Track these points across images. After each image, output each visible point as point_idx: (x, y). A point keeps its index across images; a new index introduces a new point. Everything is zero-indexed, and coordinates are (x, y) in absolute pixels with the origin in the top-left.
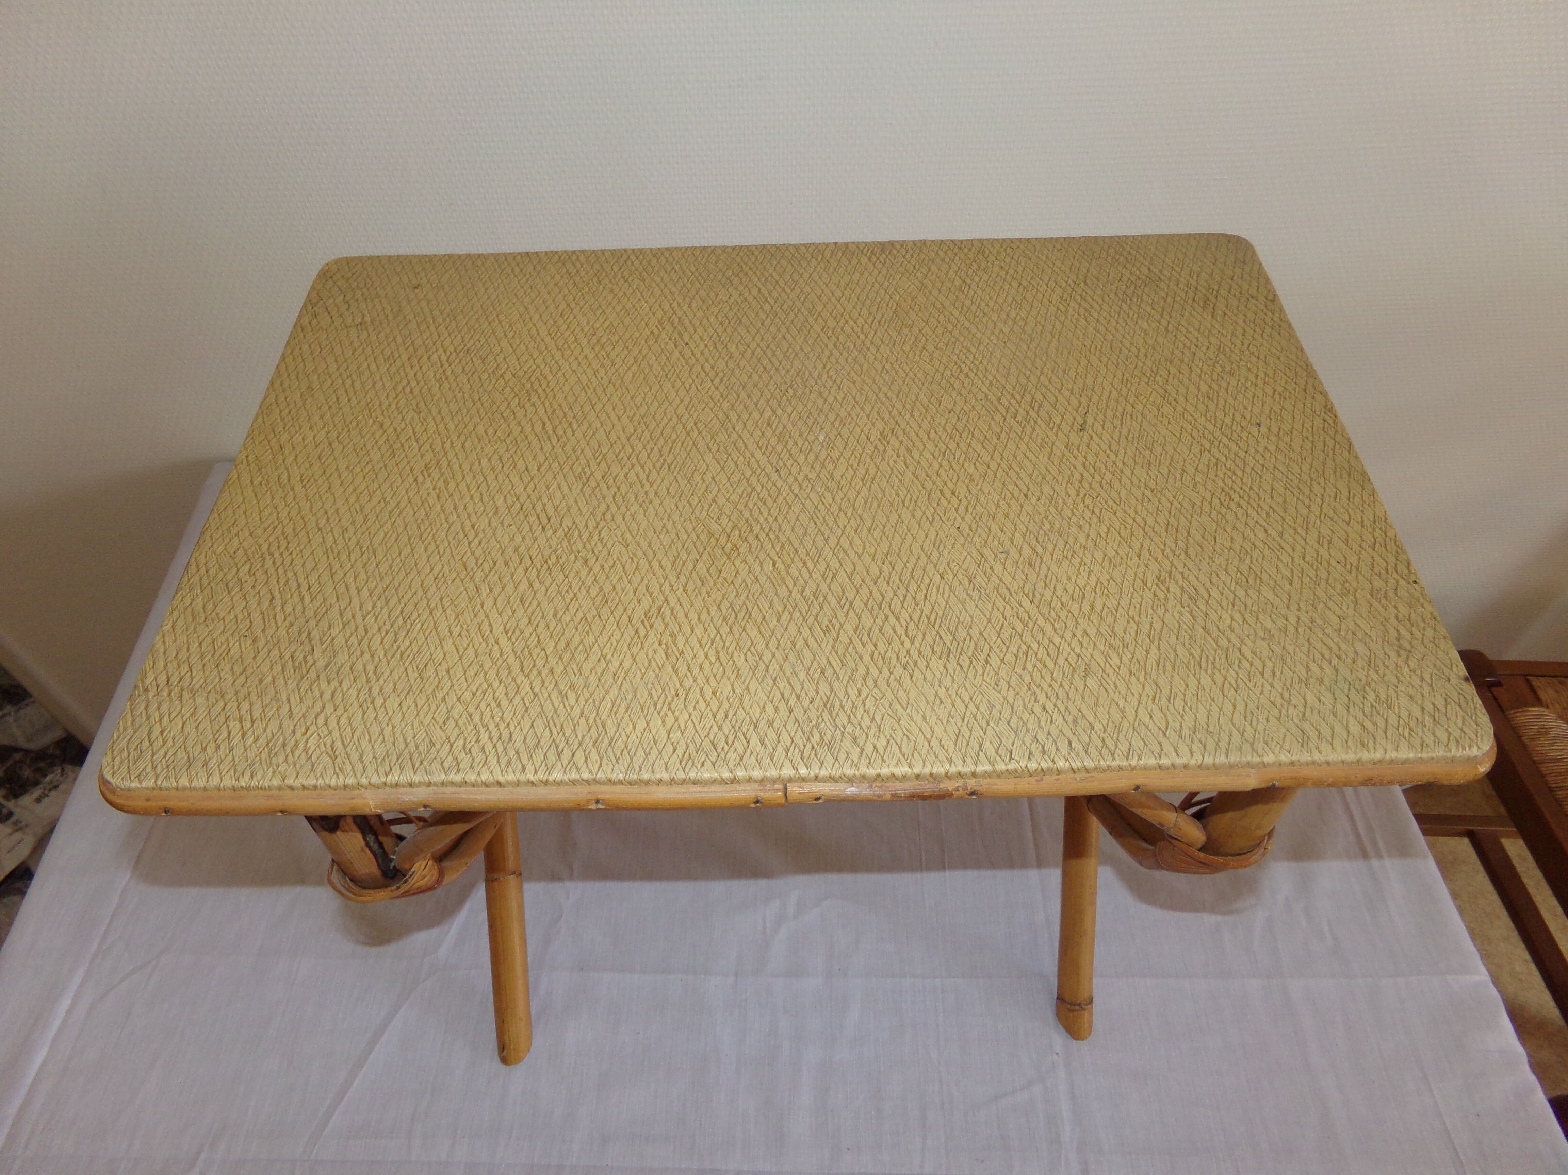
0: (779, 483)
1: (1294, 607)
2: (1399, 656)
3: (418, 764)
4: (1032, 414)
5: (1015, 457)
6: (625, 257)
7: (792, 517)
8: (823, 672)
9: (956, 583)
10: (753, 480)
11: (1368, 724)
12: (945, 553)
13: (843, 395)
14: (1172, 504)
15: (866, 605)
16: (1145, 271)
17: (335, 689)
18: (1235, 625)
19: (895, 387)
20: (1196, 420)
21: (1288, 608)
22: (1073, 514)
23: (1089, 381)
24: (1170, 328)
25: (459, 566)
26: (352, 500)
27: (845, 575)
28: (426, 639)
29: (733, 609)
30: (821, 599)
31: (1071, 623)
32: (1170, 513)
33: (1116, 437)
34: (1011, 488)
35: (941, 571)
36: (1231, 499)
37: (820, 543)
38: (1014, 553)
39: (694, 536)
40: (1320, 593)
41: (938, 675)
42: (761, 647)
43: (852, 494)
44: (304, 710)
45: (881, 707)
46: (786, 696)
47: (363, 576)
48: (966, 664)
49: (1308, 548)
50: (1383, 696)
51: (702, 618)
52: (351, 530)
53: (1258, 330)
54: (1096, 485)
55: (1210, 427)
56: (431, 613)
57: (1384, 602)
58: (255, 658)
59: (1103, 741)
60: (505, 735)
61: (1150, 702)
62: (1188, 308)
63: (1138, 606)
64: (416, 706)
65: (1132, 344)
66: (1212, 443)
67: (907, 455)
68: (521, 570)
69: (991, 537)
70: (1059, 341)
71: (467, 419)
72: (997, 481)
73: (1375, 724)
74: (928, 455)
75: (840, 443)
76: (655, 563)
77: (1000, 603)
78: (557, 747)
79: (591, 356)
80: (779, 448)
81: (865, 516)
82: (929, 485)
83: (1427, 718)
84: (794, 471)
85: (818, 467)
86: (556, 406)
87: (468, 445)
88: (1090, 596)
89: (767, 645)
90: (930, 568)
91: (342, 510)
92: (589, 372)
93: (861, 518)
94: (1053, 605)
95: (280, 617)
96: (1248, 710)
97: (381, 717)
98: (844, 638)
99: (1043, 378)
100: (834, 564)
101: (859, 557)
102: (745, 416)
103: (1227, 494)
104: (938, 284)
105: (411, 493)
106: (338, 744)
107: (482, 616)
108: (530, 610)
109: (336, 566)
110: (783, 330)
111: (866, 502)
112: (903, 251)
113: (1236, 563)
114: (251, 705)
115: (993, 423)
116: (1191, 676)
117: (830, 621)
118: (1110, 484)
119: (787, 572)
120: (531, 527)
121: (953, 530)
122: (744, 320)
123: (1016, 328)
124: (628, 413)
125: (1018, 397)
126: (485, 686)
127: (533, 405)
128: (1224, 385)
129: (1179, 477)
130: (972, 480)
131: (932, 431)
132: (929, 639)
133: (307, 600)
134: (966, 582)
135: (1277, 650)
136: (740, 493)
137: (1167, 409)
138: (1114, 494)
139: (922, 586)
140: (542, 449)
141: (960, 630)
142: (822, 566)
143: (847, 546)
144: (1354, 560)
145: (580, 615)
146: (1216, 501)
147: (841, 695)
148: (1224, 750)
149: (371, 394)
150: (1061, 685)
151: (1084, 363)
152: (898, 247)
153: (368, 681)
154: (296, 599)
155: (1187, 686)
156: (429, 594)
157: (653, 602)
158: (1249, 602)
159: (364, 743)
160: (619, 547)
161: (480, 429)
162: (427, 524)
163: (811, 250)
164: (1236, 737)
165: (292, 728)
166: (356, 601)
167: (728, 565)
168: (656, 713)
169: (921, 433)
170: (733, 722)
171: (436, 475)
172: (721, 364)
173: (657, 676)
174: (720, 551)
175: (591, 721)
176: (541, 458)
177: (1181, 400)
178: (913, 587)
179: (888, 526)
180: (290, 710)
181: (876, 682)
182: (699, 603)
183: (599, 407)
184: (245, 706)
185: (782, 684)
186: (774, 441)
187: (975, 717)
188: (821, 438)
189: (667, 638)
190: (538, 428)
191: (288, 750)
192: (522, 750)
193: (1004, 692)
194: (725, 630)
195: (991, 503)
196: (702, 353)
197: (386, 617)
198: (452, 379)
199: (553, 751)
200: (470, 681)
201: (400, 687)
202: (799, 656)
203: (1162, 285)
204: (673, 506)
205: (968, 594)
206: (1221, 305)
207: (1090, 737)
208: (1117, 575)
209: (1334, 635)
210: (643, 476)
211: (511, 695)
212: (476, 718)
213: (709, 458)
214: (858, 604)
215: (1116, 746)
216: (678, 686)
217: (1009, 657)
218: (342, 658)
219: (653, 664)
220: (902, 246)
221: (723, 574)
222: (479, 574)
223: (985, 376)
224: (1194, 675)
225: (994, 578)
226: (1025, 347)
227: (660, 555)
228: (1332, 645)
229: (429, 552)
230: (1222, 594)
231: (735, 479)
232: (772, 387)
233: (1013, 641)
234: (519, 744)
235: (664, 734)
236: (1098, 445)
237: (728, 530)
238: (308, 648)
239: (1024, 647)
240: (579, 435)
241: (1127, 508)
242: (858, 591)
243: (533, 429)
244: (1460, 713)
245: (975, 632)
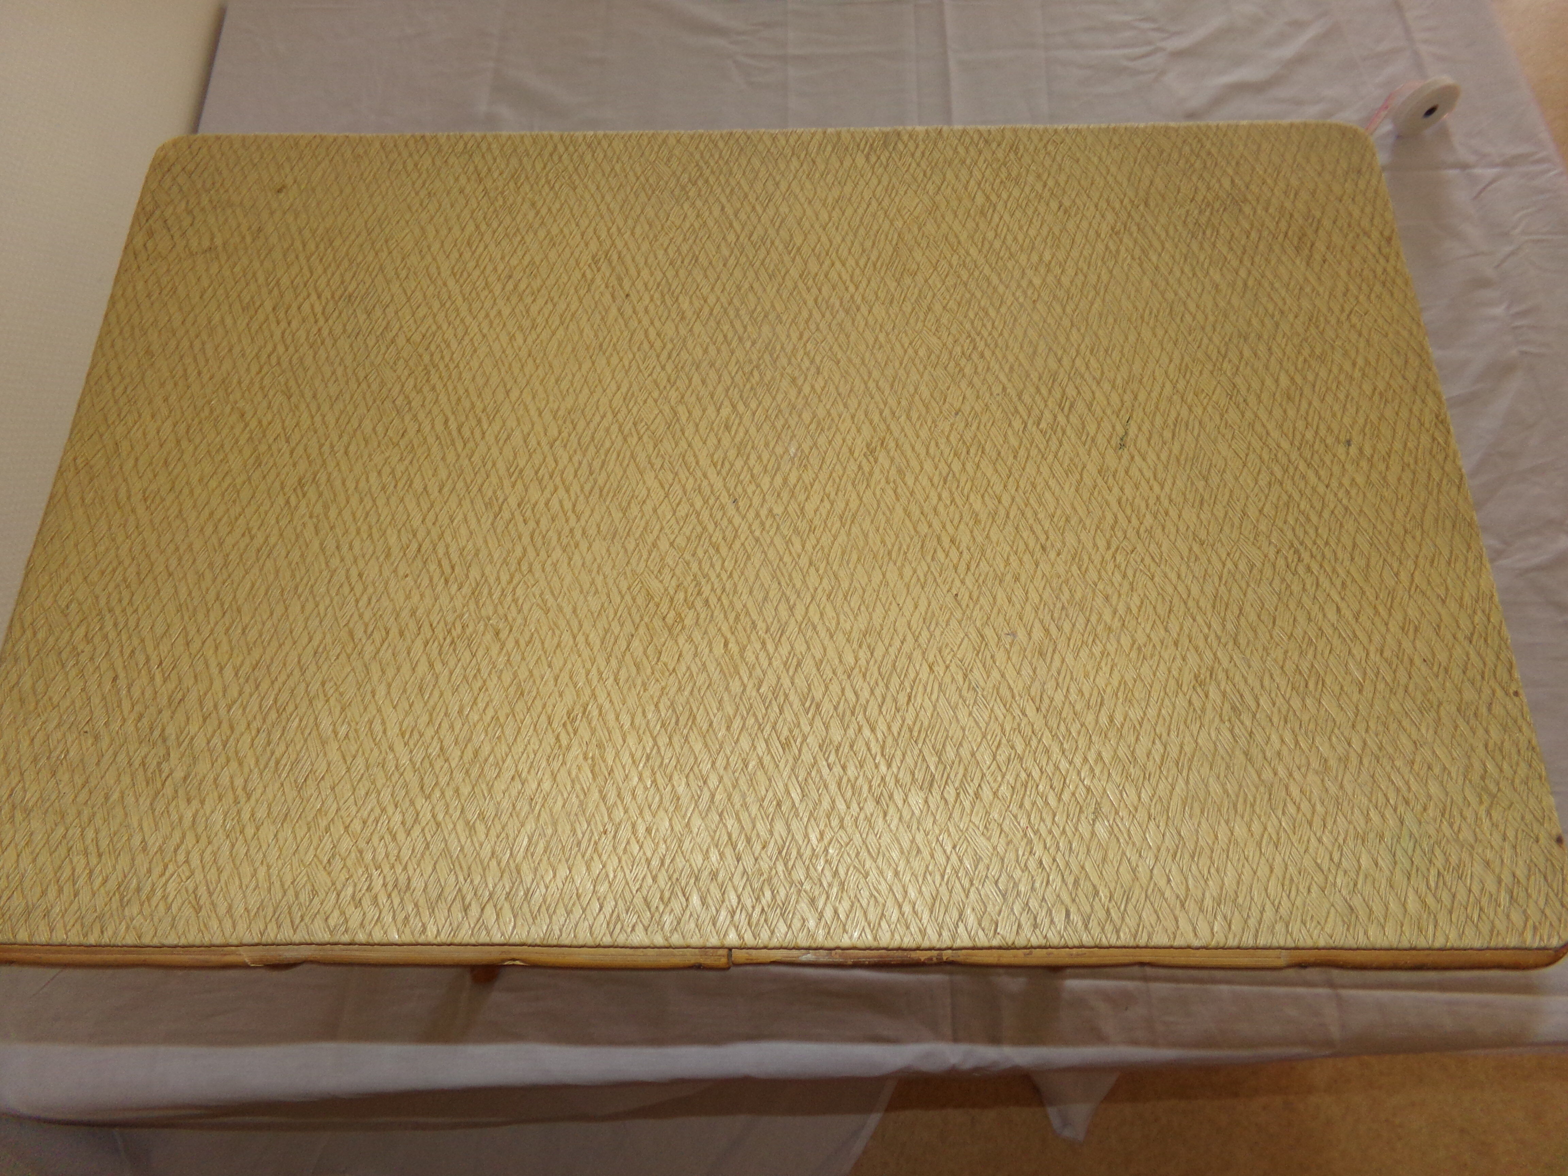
0: (737, 520)
1: (1361, 727)
2: (1481, 802)
3: (297, 921)
4: (1061, 419)
5: (1034, 485)
6: (550, 148)
7: (750, 573)
8: (779, 805)
9: (947, 679)
10: (705, 515)
11: (1430, 900)
12: (937, 633)
13: (822, 384)
14: (1224, 565)
15: (836, 708)
16: (1227, 183)
17: (197, 811)
18: (1285, 752)
19: (889, 372)
20: (1268, 433)
21: (1353, 726)
22: (1100, 578)
23: (1137, 368)
24: (1250, 283)
25: (344, 634)
26: (209, 529)
27: (812, 662)
28: (306, 741)
29: (674, 710)
30: (781, 699)
31: (1082, 742)
32: (1220, 578)
33: (1164, 456)
34: (1025, 535)
35: (931, 659)
36: (1300, 560)
37: (784, 612)
38: (1021, 635)
39: (628, 598)
40: (1395, 706)
41: (917, 812)
42: (706, 767)
43: (826, 540)
44: (160, 841)
45: (845, 856)
46: (734, 836)
47: (225, 647)
48: (951, 798)
49: (1389, 637)
50: (1454, 859)
51: (637, 722)
52: (209, 576)
53: (1364, 286)
54: (1131, 534)
55: (1285, 445)
56: (311, 702)
57: (1473, 721)
58: (98, 764)
59: (1108, 912)
60: (403, 879)
61: (1169, 859)
62: (1277, 248)
63: (1168, 718)
64: (295, 838)
65: (1198, 306)
66: (1286, 471)
67: (899, 481)
68: (419, 643)
69: (995, 610)
70: (1103, 301)
71: (350, 408)
72: (1010, 523)
73: (1439, 901)
74: (925, 482)
75: (815, 461)
76: (580, 639)
77: (999, 711)
78: (463, 899)
79: (506, 312)
80: (739, 464)
81: (842, 574)
82: (923, 528)
83: (1503, 893)
84: (756, 501)
85: (785, 495)
86: (461, 391)
87: (352, 449)
88: (1109, 703)
89: (714, 763)
90: (917, 655)
91: (197, 546)
92: (504, 338)
93: (836, 578)
94: (1064, 715)
95: (126, 705)
96: (1288, 876)
97: (253, 852)
98: (807, 757)
99: (1078, 362)
100: (800, 647)
101: (832, 637)
102: (697, 413)
103: (1297, 551)
104: (954, 204)
105: (283, 523)
106: (202, 890)
107: (372, 709)
108: (431, 703)
109: (192, 632)
110: (751, 274)
111: (843, 553)
112: (911, 145)
113: (1296, 657)
114: (97, 832)
115: (1010, 433)
116: (1223, 822)
117: (791, 731)
118: (1149, 531)
119: (742, 657)
120: (431, 580)
121: (949, 598)
122: (702, 258)
123: (1050, 279)
124: (550, 405)
125: (1044, 391)
126: (377, 811)
127: (433, 388)
128: (1311, 377)
129: (1237, 524)
130: (977, 521)
131: (933, 443)
132: (909, 760)
133: (158, 679)
134: (960, 678)
135: (1333, 789)
136: (688, 533)
137: (1233, 415)
138: (1153, 548)
139: (907, 684)
140: (443, 458)
141: (948, 748)
142: (784, 650)
143: (816, 619)
144: (1442, 657)
145: (490, 712)
146: (1281, 562)
147: (799, 837)
148: (1253, 930)
149: (227, 365)
150: (1064, 832)
151: (1132, 338)
152: (906, 138)
153: (236, 801)
154: (145, 680)
155: (1216, 837)
156: (308, 674)
157: (578, 695)
158: (1305, 718)
159: (234, 889)
160: (537, 613)
161: (367, 425)
162: (303, 571)
163: (792, 141)
164: (1269, 913)
165: (146, 865)
166: (217, 685)
167: (670, 643)
168: (579, 856)
169: (918, 447)
170: (671, 871)
171: (312, 494)
172: (669, 330)
173: (581, 803)
174: (661, 623)
175: (503, 864)
176: (443, 474)
177: (1252, 399)
178: (895, 681)
179: (869, 590)
180: (143, 840)
181: (842, 821)
182: (632, 701)
183: (514, 395)
184: (90, 834)
185: (730, 822)
186: (732, 454)
187: (957, 873)
188: (792, 450)
189: (593, 751)
190: (439, 427)
191: (144, 897)
192: (422, 902)
193: (994, 840)
194: (663, 740)
195: (998, 558)
196: (646, 311)
197: (256, 708)
198: (329, 342)
199: (458, 905)
200: (360, 803)
201: (275, 810)
202: (751, 782)
203: (1247, 209)
204: (604, 551)
205: (961, 696)
206: (1321, 246)
207: (1092, 906)
208: (1146, 670)
209: (1405, 771)
210: (568, 506)
211: (409, 823)
212: (368, 856)
213: (649, 476)
214: (827, 707)
215: (1123, 919)
216: (606, 819)
217: (1004, 790)
218: (203, 767)
219: (578, 787)
220: (911, 136)
221: (664, 658)
222: (369, 649)
223: (1004, 357)
224: (1227, 822)
225: (995, 674)
226: (1059, 310)
227: (587, 626)
228: (1400, 783)
229: (307, 613)
230: (1274, 704)
231: (682, 511)
232: (732, 367)
233: (1011, 767)
234: (418, 893)
235: (589, 886)
236: (1140, 470)
237: (672, 592)
238: (162, 752)
239: (1023, 775)
240: (490, 438)
241: (1167, 570)
242: (827, 688)
243: (433, 427)
244: (1545, 889)
245: (965, 752)
